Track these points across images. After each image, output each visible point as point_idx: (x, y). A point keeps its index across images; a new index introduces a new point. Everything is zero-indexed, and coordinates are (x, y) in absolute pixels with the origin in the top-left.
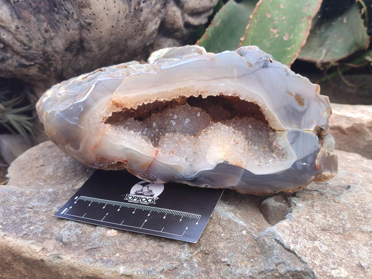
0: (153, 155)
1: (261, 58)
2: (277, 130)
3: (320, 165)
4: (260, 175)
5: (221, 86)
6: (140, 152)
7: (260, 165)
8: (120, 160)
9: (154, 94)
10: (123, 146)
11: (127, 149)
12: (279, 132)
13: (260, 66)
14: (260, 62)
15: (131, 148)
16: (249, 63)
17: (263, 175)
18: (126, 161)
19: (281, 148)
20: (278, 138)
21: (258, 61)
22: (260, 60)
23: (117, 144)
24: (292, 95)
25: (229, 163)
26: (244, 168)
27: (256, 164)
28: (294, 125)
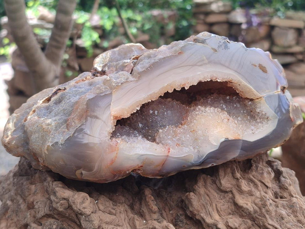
0: (166, 153)
1: (220, 42)
2: (254, 99)
3: (294, 117)
4: (255, 141)
5: (199, 74)
6: (153, 154)
7: (254, 132)
8: (136, 167)
9: (145, 98)
10: (138, 154)
11: (142, 155)
12: (257, 100)
13: (223, 48)
14: (221, 45)
15: (145, 154)
16: (213, 49)
17: (258, 140)
18: (142, 166)
19: (264, 113)
20: (258, 105)
21: (219, 45)
22: (220, 44)
23: (132, 154)
24: (256, 66)
25: (230, 139)
26: (242, 139)
27: (250, 132)
28: (267, 91)
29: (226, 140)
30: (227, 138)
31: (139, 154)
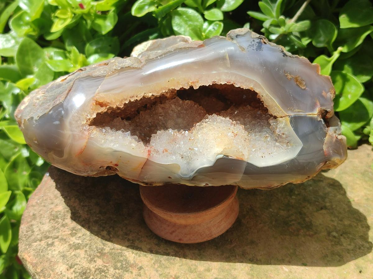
0: (145, 156)
1: (254, 41)
2: (278, 117)
3: (329, 151)
4: (264, 168)
6: (130, 153)
7: (264, 156)
8: (109, 164)
11: (116, 151)
12: (280, 119)
13: (254, 48)
14: (253, 45)
15: (120, 150)
16: (241, 47)
18: (117, 165)
19: (284, 136)
20: (280, 125)
23: (104, 146)
26: (247, 161)
28: (297, 110)
29: (224, 157)
30: (228, 156)
31: (113, 149)
